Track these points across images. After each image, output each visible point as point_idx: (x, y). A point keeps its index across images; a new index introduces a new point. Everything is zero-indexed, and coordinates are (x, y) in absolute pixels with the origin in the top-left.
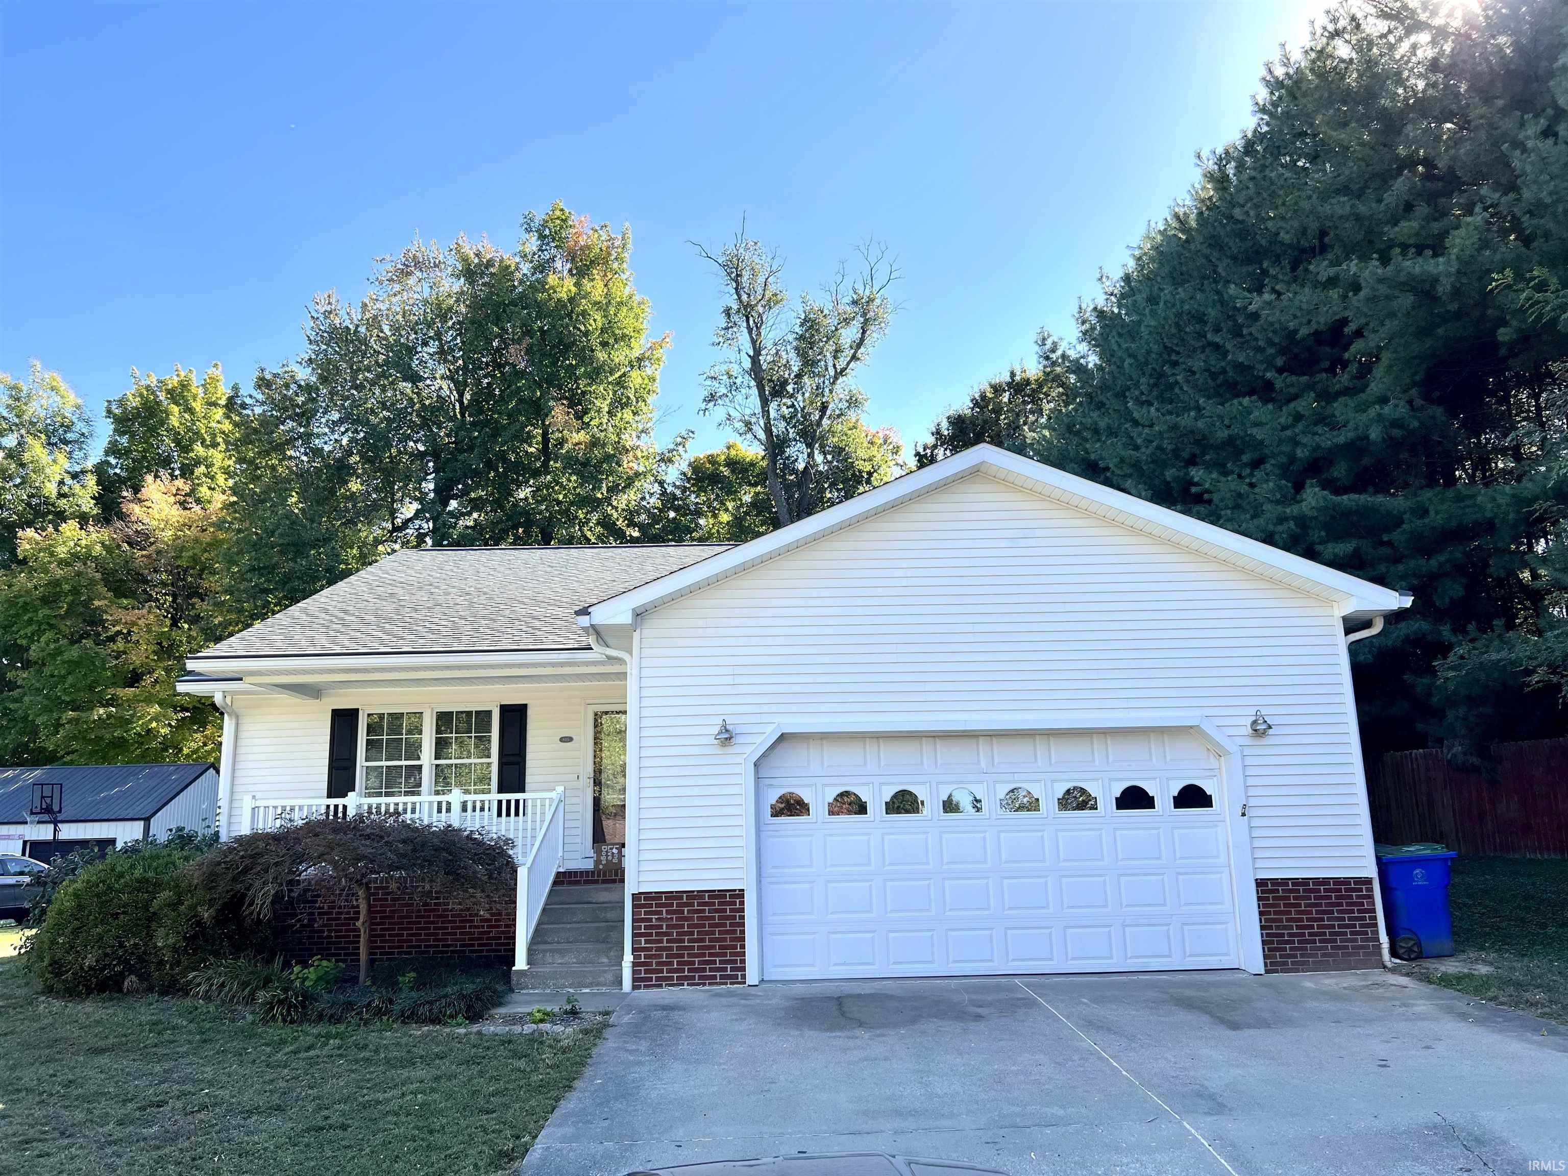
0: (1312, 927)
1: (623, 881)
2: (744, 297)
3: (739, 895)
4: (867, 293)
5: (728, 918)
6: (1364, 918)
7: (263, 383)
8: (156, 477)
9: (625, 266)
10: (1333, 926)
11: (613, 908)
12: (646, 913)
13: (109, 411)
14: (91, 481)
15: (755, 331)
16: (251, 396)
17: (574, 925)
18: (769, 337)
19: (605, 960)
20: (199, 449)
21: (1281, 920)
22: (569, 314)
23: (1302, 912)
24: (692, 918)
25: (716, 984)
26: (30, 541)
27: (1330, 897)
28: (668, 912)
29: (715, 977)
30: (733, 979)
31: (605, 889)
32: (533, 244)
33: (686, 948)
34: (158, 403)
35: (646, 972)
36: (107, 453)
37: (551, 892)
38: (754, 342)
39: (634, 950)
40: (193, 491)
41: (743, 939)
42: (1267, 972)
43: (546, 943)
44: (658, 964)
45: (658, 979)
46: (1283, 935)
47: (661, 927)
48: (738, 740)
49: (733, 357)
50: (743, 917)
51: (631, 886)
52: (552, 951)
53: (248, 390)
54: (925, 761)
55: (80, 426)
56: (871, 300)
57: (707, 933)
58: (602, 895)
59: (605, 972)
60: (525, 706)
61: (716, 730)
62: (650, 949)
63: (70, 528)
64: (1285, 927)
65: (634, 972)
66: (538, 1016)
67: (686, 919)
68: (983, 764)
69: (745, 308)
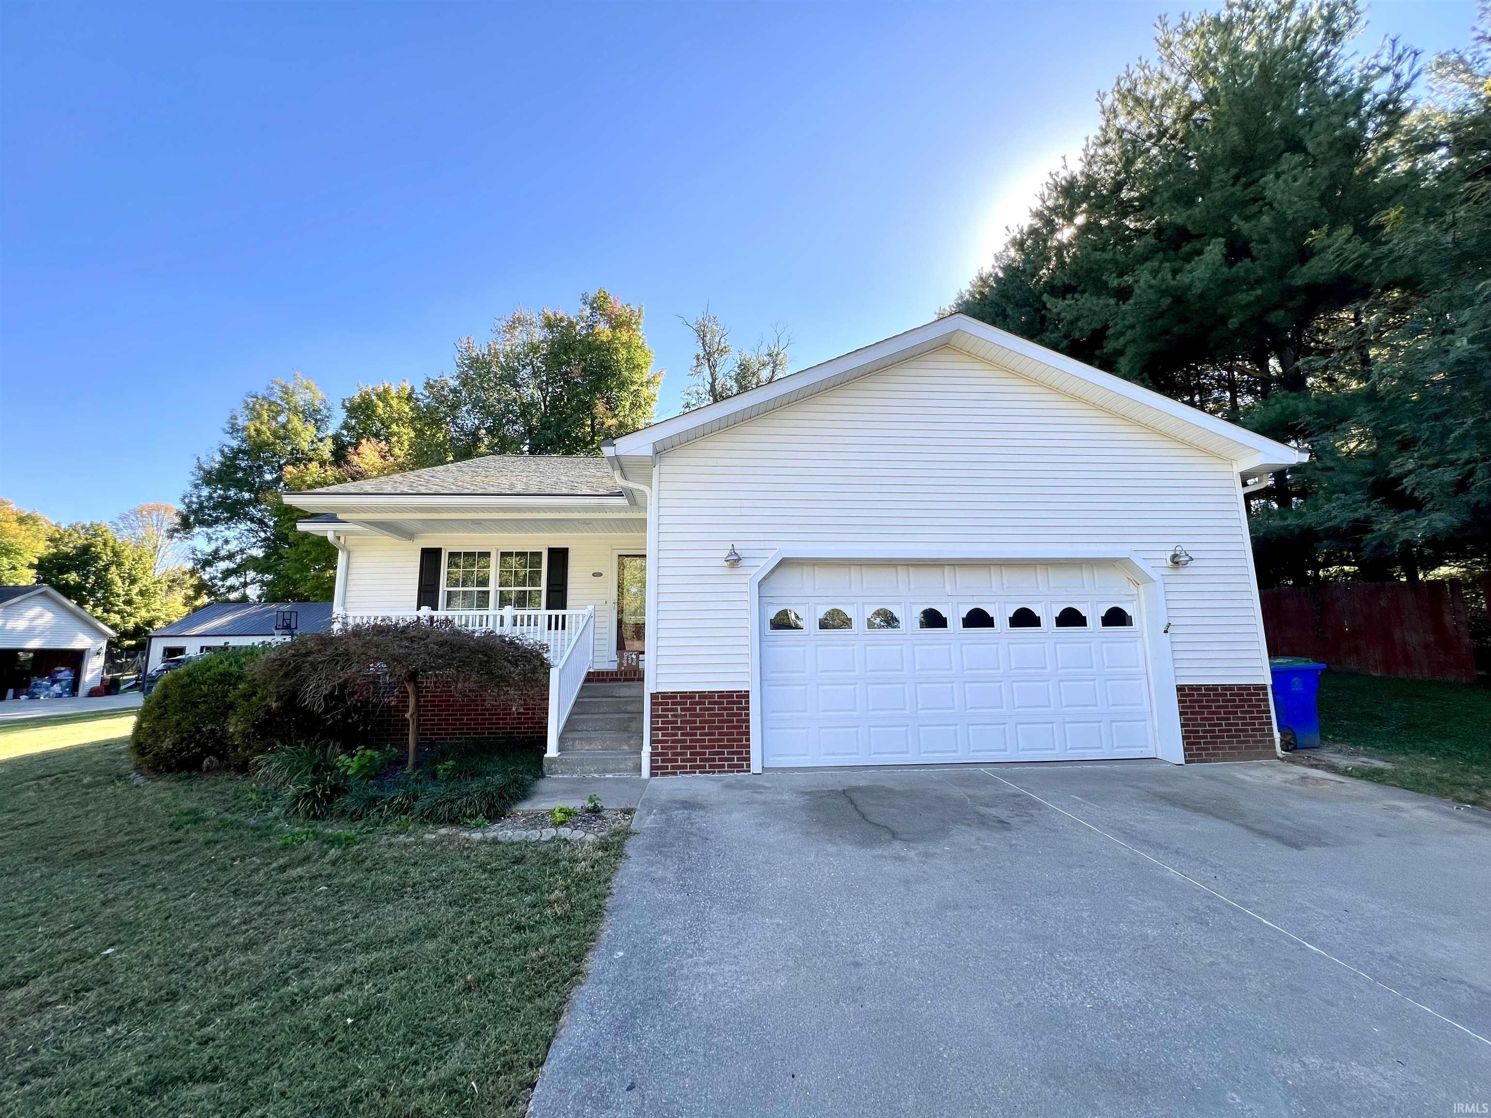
0: (1221, 725)
1: (642, 680)
2: (707, 348)
3: (745, 695)
4: (776, 350)
5: (735, 715)
6: (1262, 718)
7: (429, 386)
8: (368, 440)
9: (640, 327)
10: (1237, 724)
11: (632, 702)
12: (663, 710)
13: (343, 405)
14: (329, 442)
15: (712, 367)
16: (422, 394)
17: (601, 716)
18: (720, 372)
19: (626, 747)
20: (394, 427)
21: (1196, 719)
22: (608, 350)
23: (1213, 713)
24: (703, 715)
25: (725, 772)
26: (290, 473)
27: (1234, 701)
28: (682, 710)
29: (723, 766)
30: (739, 768)
31: (626, 686)
32: (588, 311)
33: (698, 741)
34: (372, 401)
35: (663, 761)
36: (343, 428)
37: (582, 688)
38: (712, 374)
39: (652, 742)
40: (389, 450)
41: (748, 733)
42: (1187, 762)
43: (577, 730)
44: (673, 754)
45: (673, 767)
46: (1198, 732)
47: (676, 722)
48: (741, 563)
49: (700, 382)
50: (748, 715)
51: (650, 687)
52: (581, 739)
53: (420, 389)
54: (900, 584)
55: (325, 412)
56: (778, 354)
57: (717, 728)
58: (624, 690)
59: (626, 759)
60: (567, 549)
61: (725, 554)
62: (666, 741)
63: (314, 466)
64: (1200, 725)
65: (652, 761)
66: (559, 816)
67: (698, 716)
68: (948, 588)
69: (708, 354)
